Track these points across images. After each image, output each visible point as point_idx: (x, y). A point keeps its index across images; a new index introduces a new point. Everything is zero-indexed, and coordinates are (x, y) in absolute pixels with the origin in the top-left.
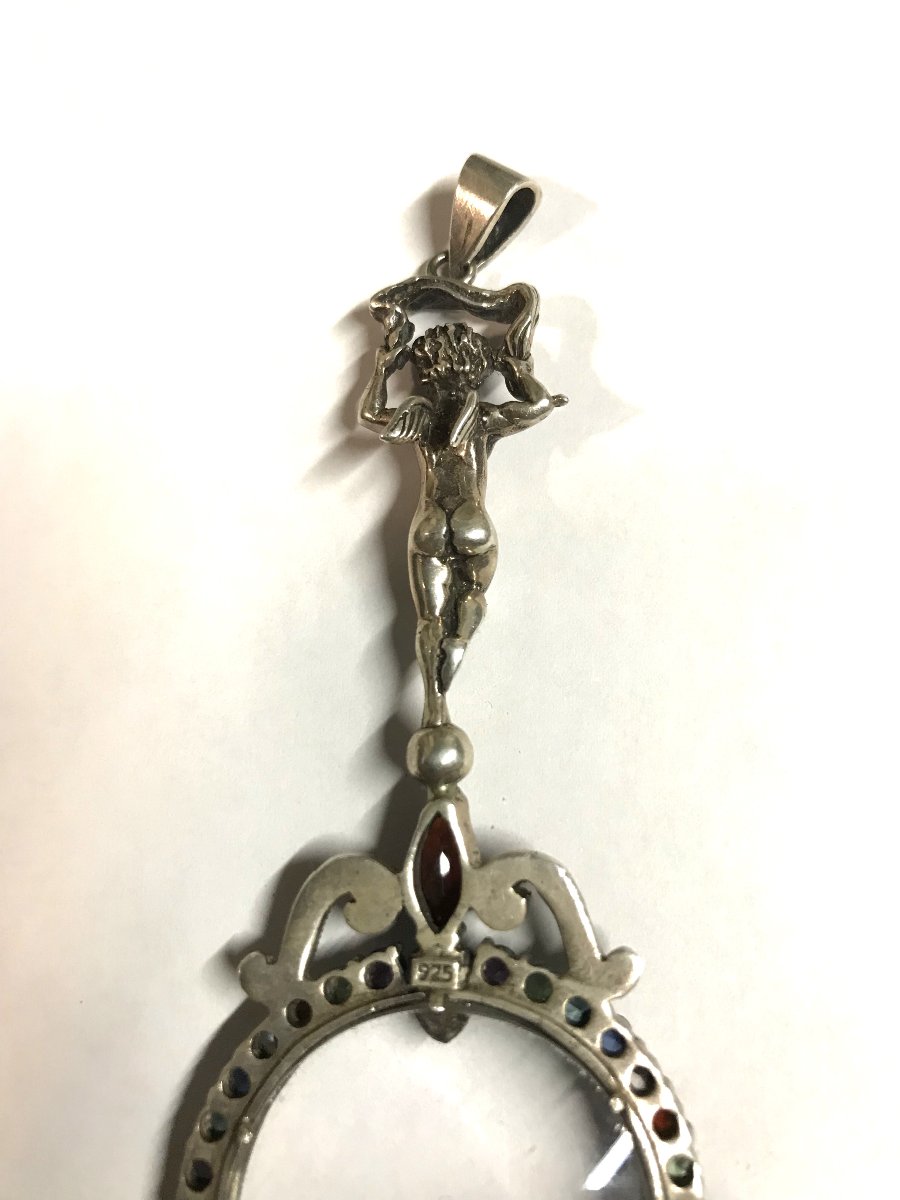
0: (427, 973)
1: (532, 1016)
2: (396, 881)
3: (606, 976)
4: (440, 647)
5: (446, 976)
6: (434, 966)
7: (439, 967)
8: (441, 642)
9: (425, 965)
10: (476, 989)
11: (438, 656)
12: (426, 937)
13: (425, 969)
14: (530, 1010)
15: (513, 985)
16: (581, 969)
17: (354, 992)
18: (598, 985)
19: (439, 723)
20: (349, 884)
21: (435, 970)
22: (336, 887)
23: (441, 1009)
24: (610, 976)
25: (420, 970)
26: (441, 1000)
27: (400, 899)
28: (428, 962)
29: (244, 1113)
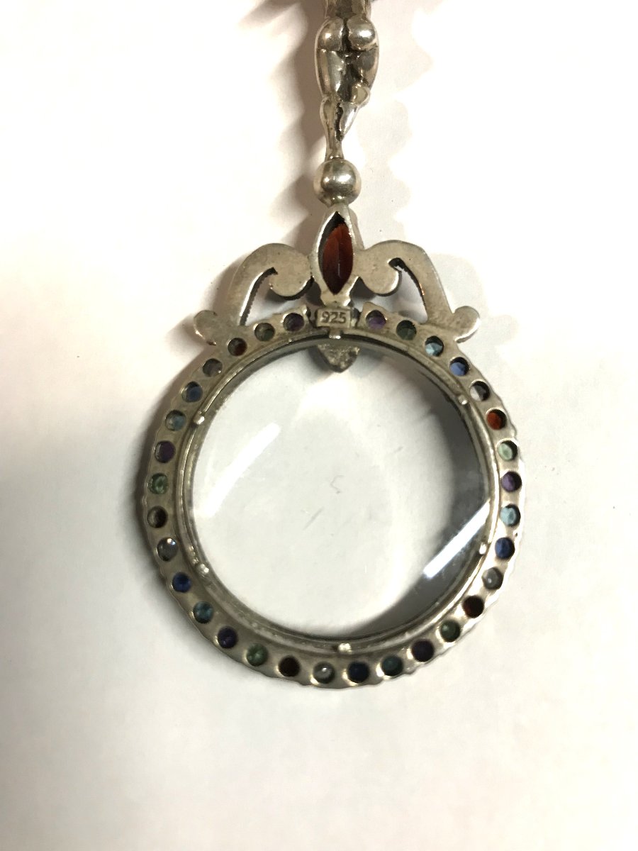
0: (328, 318)
1: (402, 346)
2: (306, 259)
3: (455, 322)
4: (338, 107)
5: (342, 320)
6: (333, 313)
7: (336, 313)
8: (339, 104)
9: (327, 313)
10: (362, 329)
11: (337, 113)
12: (327, 297)
13: (327, 316)
14: (401, 342)
15: (388, 328)
16: (436, 319)
17: (276, 333)
18: (449, 328)
19: (337, 156)
20: (273, 262)
21: (334, 316)
22: (264, 264)
23: (338, 337)
24: (458, 323)
25: (323, 316)
26: (338, 332)
27: (310, 271)
28: (330, 311)
29: (198, 410)
